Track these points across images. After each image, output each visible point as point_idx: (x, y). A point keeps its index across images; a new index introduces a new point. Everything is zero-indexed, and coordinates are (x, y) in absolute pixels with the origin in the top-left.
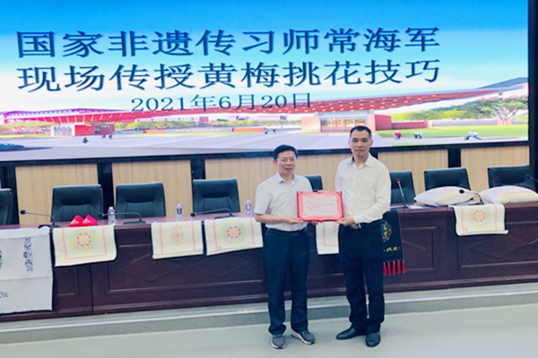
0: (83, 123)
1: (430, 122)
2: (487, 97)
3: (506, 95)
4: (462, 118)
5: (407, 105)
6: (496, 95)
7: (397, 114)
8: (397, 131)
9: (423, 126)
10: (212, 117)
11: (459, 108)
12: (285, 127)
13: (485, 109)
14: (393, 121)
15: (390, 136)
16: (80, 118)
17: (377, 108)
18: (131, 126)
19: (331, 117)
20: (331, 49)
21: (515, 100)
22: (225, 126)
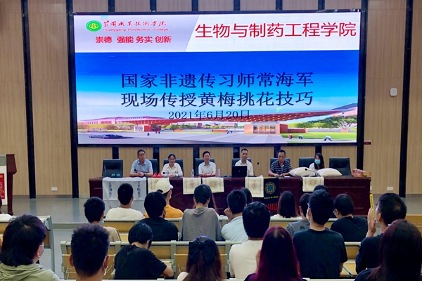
0: (147, 125)
1: (307, 129)
2: (336, 115)
3: (346, 114)
4: (323, 127)
5: (296, 118)
6: (341, 114)
7: (291, 124)
8: (291, 134)
9: (303, 131)
10: (204, 123)
11: (322, 121)
12: (237, 129)
13: (335, 122)
14: (289, 128)
15: (287, 137)
16: (146, 122)
17: (281, 120)
18: (168, 127)
19: (259, 124)
20: (260, 85)
21: (351, 117)
22: (209, 128)
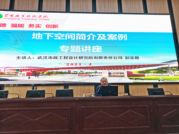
0: (29, 72)
1: (146, 74)
3: (171, 66)
4: (156, 73)
5: (137, 68)
6: (167, 66)
7: (135, 71)
8: (135, 77)
9: (144, 76)
10: (72, 71)
11: (155, 70)
12: (96, 74)
13: (165, 70)
14: (133, 74)
17: (127, 69)
18: (45, 73)
19: (112, 71)
21: (174, 67)
22: (77, 74)
